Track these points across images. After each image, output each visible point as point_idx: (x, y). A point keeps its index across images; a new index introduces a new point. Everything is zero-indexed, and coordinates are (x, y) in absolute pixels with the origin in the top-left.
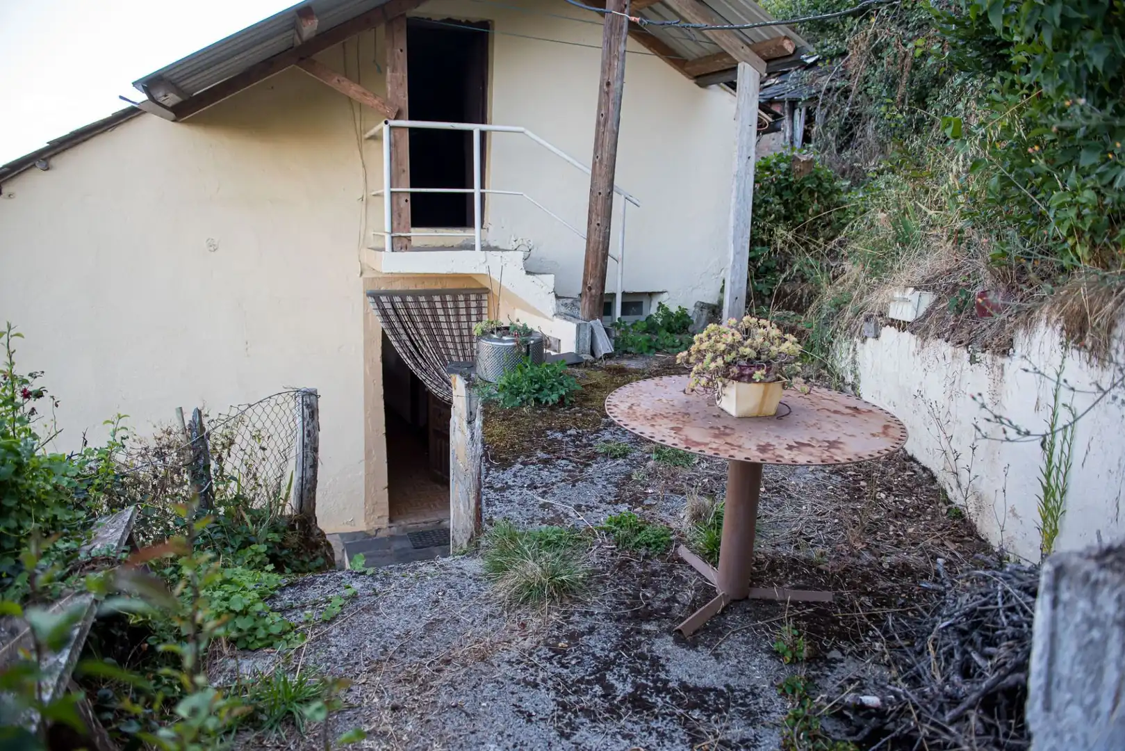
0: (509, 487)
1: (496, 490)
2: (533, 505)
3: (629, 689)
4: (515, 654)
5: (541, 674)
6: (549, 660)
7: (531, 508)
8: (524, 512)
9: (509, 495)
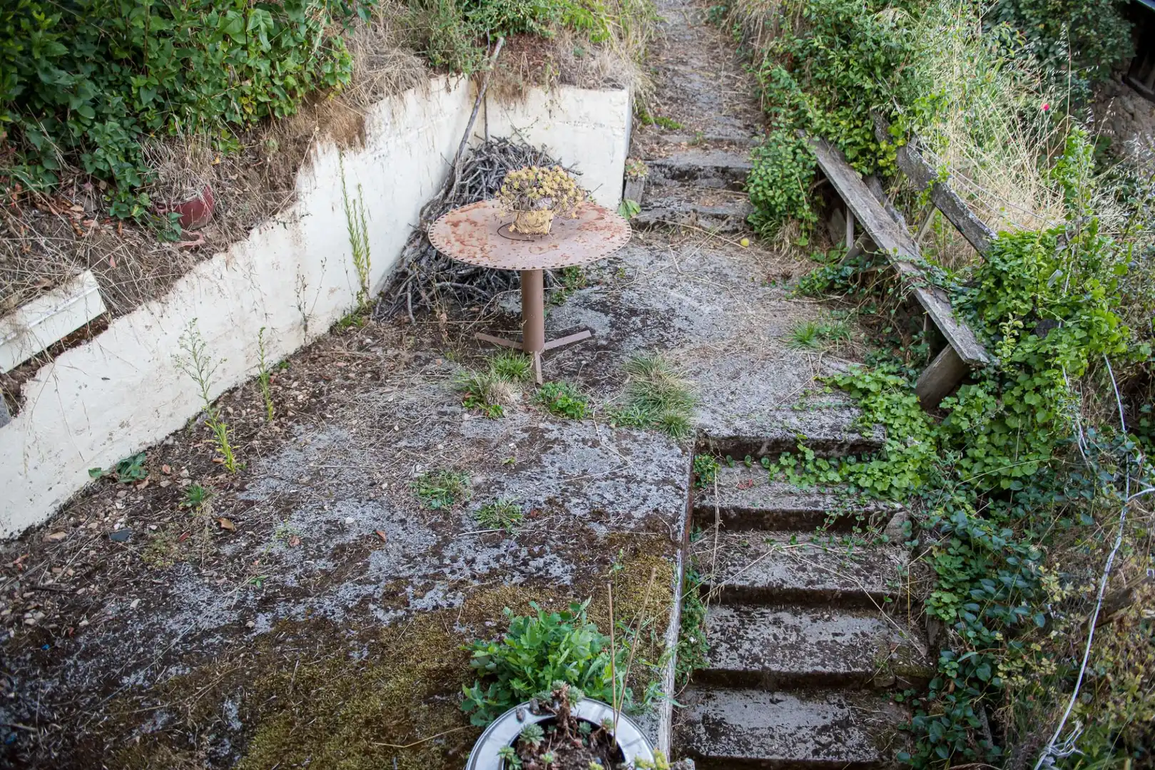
0: (657, 483)
1: (672, 483)
2: (638, 457)
3: (634, 318)
4: (687, 347)
5: (675, 334)
6: (668, 340)
7: (641, 454)
8: (649, 451)
9: (659, 474)
